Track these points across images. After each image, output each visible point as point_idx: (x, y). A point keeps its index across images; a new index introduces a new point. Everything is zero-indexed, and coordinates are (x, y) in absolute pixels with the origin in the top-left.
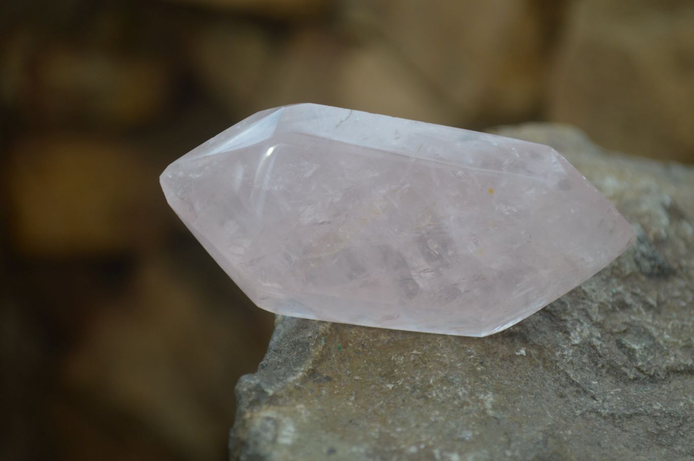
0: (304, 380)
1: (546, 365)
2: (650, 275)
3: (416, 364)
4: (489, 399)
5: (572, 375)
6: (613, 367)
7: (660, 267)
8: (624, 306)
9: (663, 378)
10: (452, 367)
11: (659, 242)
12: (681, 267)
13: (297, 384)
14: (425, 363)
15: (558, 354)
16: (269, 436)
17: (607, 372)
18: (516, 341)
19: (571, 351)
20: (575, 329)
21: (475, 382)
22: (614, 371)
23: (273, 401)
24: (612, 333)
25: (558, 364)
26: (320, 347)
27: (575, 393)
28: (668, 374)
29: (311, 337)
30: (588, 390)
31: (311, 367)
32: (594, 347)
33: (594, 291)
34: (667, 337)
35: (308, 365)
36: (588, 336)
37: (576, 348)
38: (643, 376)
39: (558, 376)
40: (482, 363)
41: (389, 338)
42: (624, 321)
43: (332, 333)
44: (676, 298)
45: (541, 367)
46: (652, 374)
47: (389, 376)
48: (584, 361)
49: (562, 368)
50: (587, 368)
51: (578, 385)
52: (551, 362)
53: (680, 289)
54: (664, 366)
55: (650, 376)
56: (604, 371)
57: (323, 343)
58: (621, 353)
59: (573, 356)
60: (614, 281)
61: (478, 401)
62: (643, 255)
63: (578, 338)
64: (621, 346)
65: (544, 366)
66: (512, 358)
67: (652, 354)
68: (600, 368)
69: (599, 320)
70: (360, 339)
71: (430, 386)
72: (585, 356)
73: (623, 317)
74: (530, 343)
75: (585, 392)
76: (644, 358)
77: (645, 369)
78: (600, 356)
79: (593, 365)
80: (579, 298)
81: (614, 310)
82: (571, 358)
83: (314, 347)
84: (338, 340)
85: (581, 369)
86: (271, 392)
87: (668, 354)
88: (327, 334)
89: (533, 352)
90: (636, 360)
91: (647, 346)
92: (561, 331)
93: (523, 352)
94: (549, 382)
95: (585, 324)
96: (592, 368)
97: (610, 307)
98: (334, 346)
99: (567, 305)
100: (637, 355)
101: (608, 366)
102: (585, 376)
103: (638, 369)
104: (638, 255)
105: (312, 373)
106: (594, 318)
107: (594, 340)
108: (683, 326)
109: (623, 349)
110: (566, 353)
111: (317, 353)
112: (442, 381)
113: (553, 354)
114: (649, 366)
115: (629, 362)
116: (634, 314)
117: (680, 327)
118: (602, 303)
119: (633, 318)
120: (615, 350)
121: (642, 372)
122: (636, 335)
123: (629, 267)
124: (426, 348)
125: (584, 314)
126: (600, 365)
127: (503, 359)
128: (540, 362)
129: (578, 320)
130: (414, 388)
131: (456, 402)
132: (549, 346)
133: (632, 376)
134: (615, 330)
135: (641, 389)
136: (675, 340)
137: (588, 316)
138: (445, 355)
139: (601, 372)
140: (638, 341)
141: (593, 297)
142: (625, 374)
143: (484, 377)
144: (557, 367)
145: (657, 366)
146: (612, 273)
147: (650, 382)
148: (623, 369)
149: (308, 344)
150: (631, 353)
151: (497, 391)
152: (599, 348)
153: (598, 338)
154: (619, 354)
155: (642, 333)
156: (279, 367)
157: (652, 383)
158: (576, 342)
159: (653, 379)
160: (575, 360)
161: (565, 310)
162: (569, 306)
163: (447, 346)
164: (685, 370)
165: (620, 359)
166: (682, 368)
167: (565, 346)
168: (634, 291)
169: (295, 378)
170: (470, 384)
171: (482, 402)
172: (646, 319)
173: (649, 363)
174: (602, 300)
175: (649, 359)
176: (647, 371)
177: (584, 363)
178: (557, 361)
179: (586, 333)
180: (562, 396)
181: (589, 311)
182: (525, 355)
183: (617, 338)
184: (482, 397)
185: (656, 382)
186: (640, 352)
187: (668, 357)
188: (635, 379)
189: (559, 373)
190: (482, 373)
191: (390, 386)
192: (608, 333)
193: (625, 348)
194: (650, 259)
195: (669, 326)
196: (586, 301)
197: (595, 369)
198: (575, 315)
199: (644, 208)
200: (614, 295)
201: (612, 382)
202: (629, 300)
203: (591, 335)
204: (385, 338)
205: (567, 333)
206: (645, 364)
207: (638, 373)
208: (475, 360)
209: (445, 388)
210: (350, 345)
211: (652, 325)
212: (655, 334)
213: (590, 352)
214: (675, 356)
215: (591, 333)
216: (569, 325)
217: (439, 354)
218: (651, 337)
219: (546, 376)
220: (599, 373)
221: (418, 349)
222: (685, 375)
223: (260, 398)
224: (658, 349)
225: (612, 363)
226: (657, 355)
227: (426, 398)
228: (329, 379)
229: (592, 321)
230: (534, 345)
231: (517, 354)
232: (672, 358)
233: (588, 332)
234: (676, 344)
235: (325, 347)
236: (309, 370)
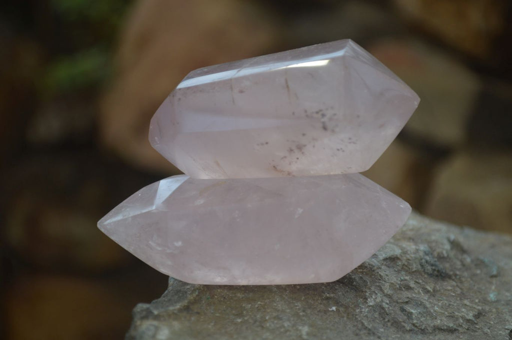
0: (180, 310)
1: (350, 317)
2: (431, 275)
3: (259, 309)
4: (305, 330)
5: (366, 324)
6: (395, 322)
7: (438, 271)
8: (408, 288)
9: (431, 331)
10: (283, 311)
11: (441, 258)
12: (456, 275)
13: (175, 312)
14: (265, 309)
15: (357, 311)
16: (150, 333)
17: (392, 325)
18: (330, 302)
19: (367, 310)
20: (372, 297)
21: (297, 320)
22: (396, 324)
23: (157, 318)
24: (397, 303)
25: (357, 317)
26: (194, 295)
27: (367, 334)
28: (434, 330)
29: (189, 288)
30: (376, 333)
31: (186, 304)
32: (383, 308)
33: (387, 275)
34: (436, 308)
35: (185, 303)
36: (380, 302)
37: (371, 308)
38: (415, 329)
39: (356, 323)
40: (304, 311)
41: (243, 295)
42: (408, 296)
43: (204, 290)
44: (449, 290)
45: (345, 318)
46: (423, 328)
47: (240, 315)
48: (376, 316)
49: (359, 319)
50: (377, 321)
51: (369, 330)
52: (353, 315)
53: (453, 286)
54: (432, 325)
55: (421, 329)
56: (389, 324)
57: (197, 293)
58: (402, 314)
59: (368, 312)
60: (403, 273)
61: (297, 330)
62: (427, 262)
63: (373, 302)
64: (403, 310)
65: (348, 318)
66: (326, 312)
67: (424, 317)
68: (386, 322)
69: (389, 293)
70: (223, 294)
71: (266, 320)
72: (377, 313)
73: (406, 294)
74: (340, 304)
75: (374, 334)
76: (418, 319)
77: (418, 325)
78: (388, 315)
79: (381, 319)
80: (376, 279)
81: (400, 289)
82: (366, 313)
83: (190, 294)
84: (208, 294)
85: (373, 321)
86: (156, 312)
87: (436, 318)
88: (200, 289)
89: (341, 309)
90: (412, 319)
91: (422, 312)
92: (362, 298)
93: (334, 308)
94: (349, 326)
95: (379, 295)
96: (381, 321)
97: (398, 286)
98: (204, 297)
99: (367, 282)
100: (414, 317)
101: (393, 321)
102: (376, 325)
103: (414, 325)
104: (423, 261)
105: (187, 309)
106: (386, 291)
107: (384, 304)
108: (450, 305)
109: (404, 312)
110: (363, 310)
111: (192, 298)
112: (275, 318)
113: (355, 310)
114: (422, 324)
115: (407, 320)
116: (415, 293)
117: (447, 305)
118: (392, 283)
119: (414, 295)
120: (399, 312)
121: (416, 326)
122: (414, 305)
123: (415, 267)
124: (267, 301)
125: (379, 289)
126: (386, 320)
127: (319, 311)
128: (345, 315)
129: (374, 292)
130: (255, 321)
131: (282, 330)
132: (353, 306)
133: (408, 328)
134: (399, 301)
135: (414, 337)
136: (443, 312)
137: (381, 290)
138: (279, 305)
139: (387, 324)
140: (415, 309)
141: (386, 279)
142: (404, 327)
143: (304, 318)
144: (356, 319)
145: (427, 324)
146: (402, 268)
147: (421, 333)
148: (403, 323)
149: (186, 292)
150: (409, 315)
151: (311, 326)
152: (387, 309)
153: (387, 304)
154: (401, 315)
155: (420, 304)
156: (165, 303)
157: (423, 334)
158: (371, 304)
159: (423, 331)
160: (369, 315)
161: (366, 286)
162: (369, 283)
163: (281, 301)
164: (447, 329)
165: (401, 317)
166: (445, 328)
167: (363, 306)
168: (417, 281)
169: (173, 308)
170: (293, 320)
171: (300, 331)
172: (424, 298)
173: (421, 322)
174: (392, 281)
175: (422, 320)
176: (419, 326)
177: (376, 318)
178: (356, 315)
179: (379, 300)
180: (357, 335)
181: (383, 287)
182: (335, 310)
183: (401, 306)
184: (300, 328)
185: (426, 334)
186: (416, 314)
187: (436, 320)
188: (411, 330)
189: (357, 322)
190: (303, 316)
191: (239, 320)
192: (395, 302)
193: (406, 311)
194: (432, 265)
195: (440, 304)
196: (381, 281)
197: (383, 322)
198: (373, 289)
199: (433, 238)
200: (402, 280)
201: (394, 331)
202: (412, 285)
203: (382, 301)
204: (240, 296)
205: (366, 299)
206: (419, 322)
207: (413, 327)
208: (299, 309)
209: (276, 322)
210: (216, 297)
211: (427, 301)
212: (428, 305)
213: (380, 311)
214: (441, 320)
215: (382, 300)
216: (367, 294)
217: (275, 305)
218: (425, 307)
219: (348, 323)
220: (385, 325)
221: (261, 302)
222: (447, 332)
223: (148, 315)
224: (429, 315)
225: (395, 319)
226: (428, 318)
227: (263, 327)
228: (198, 313)
229: (384, 293)
230: (342, 305)
231: (330, 309)
232: (439, 321)
233: (380, 299)
234: (442, 313)
235: (197, 295)
236: (184, 306)
